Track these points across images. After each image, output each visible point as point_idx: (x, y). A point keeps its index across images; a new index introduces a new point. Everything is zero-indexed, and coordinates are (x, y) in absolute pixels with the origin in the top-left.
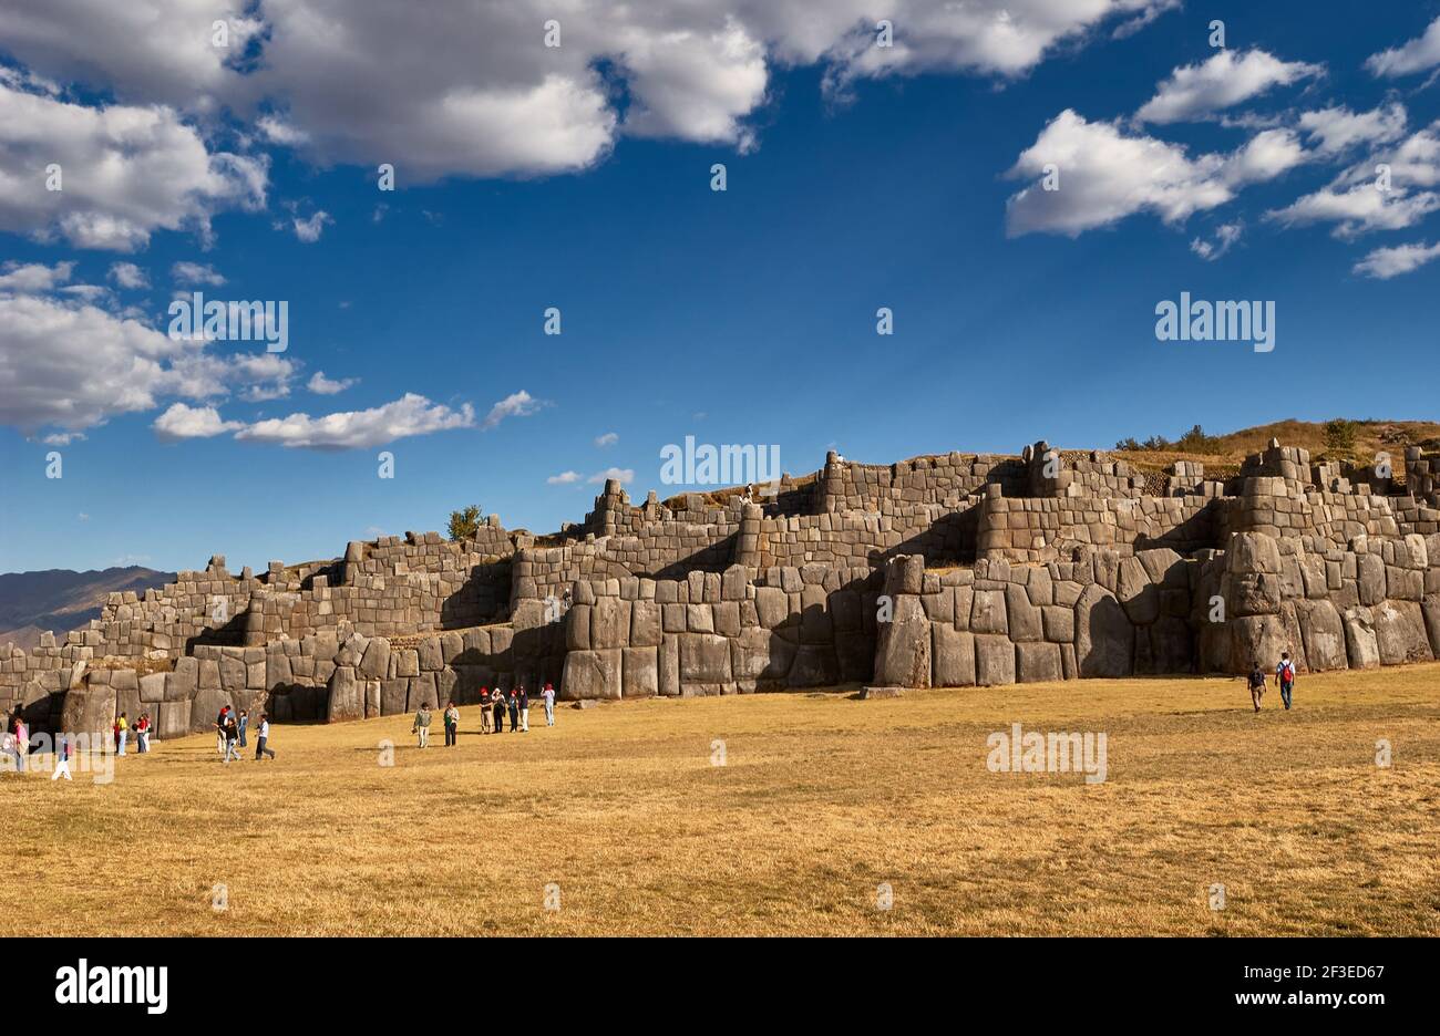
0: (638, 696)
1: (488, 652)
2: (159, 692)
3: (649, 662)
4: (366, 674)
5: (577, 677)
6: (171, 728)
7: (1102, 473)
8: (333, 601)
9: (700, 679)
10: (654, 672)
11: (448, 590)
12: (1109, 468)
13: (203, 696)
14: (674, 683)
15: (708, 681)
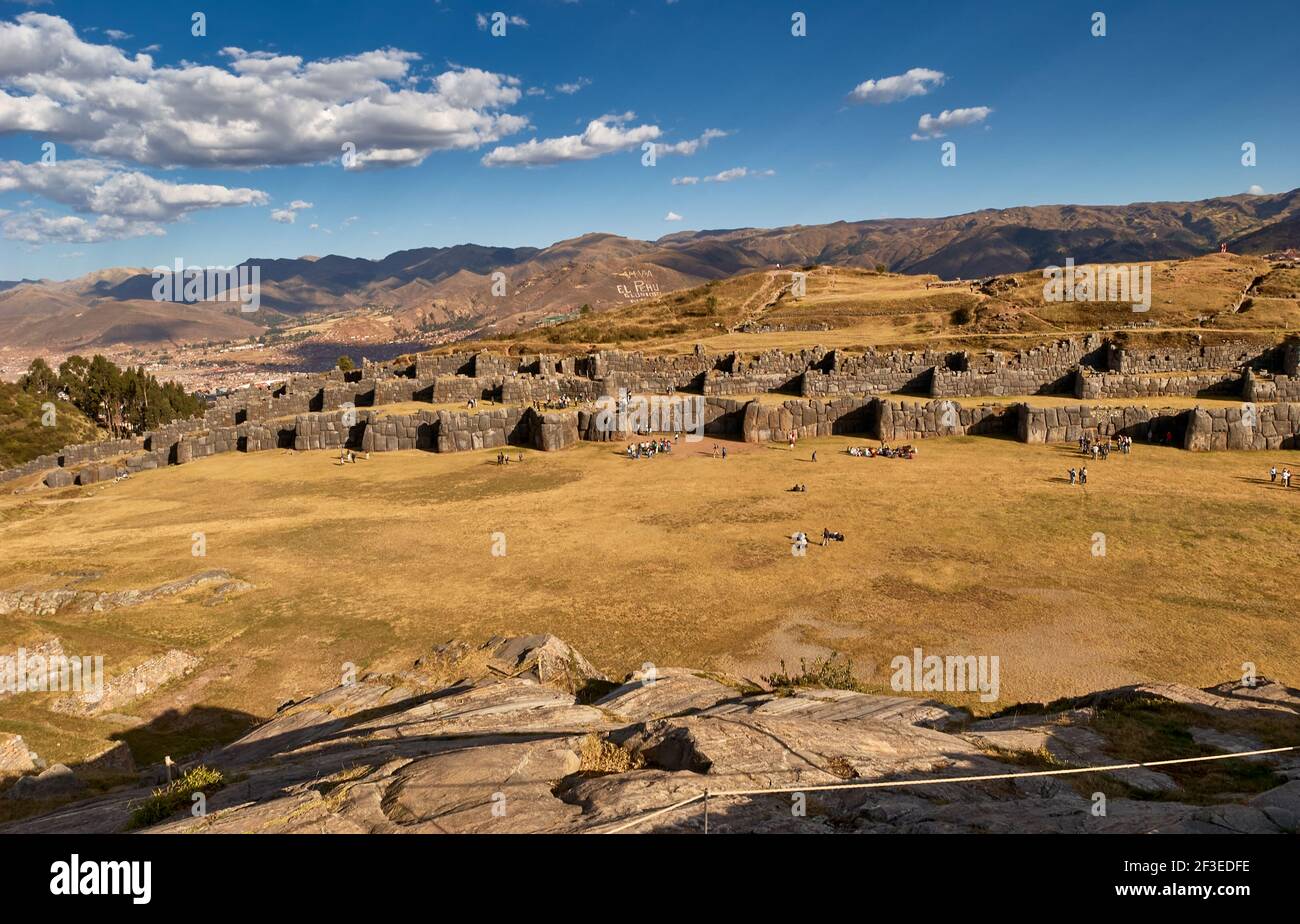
0: (314, 449)
1: (288, 429)
2: (204, 442)
3: (316, 439)
4: (256, 438)
5: (298, 444)
6: (209, 452)
7: (493, 363)
8: (273, 404)
9: (331, 444)
10: (318, 442)
11: (311, 397)
12: (496, 362)
13: (217, 443)
14: (324, 445)
15: (332, 444)
